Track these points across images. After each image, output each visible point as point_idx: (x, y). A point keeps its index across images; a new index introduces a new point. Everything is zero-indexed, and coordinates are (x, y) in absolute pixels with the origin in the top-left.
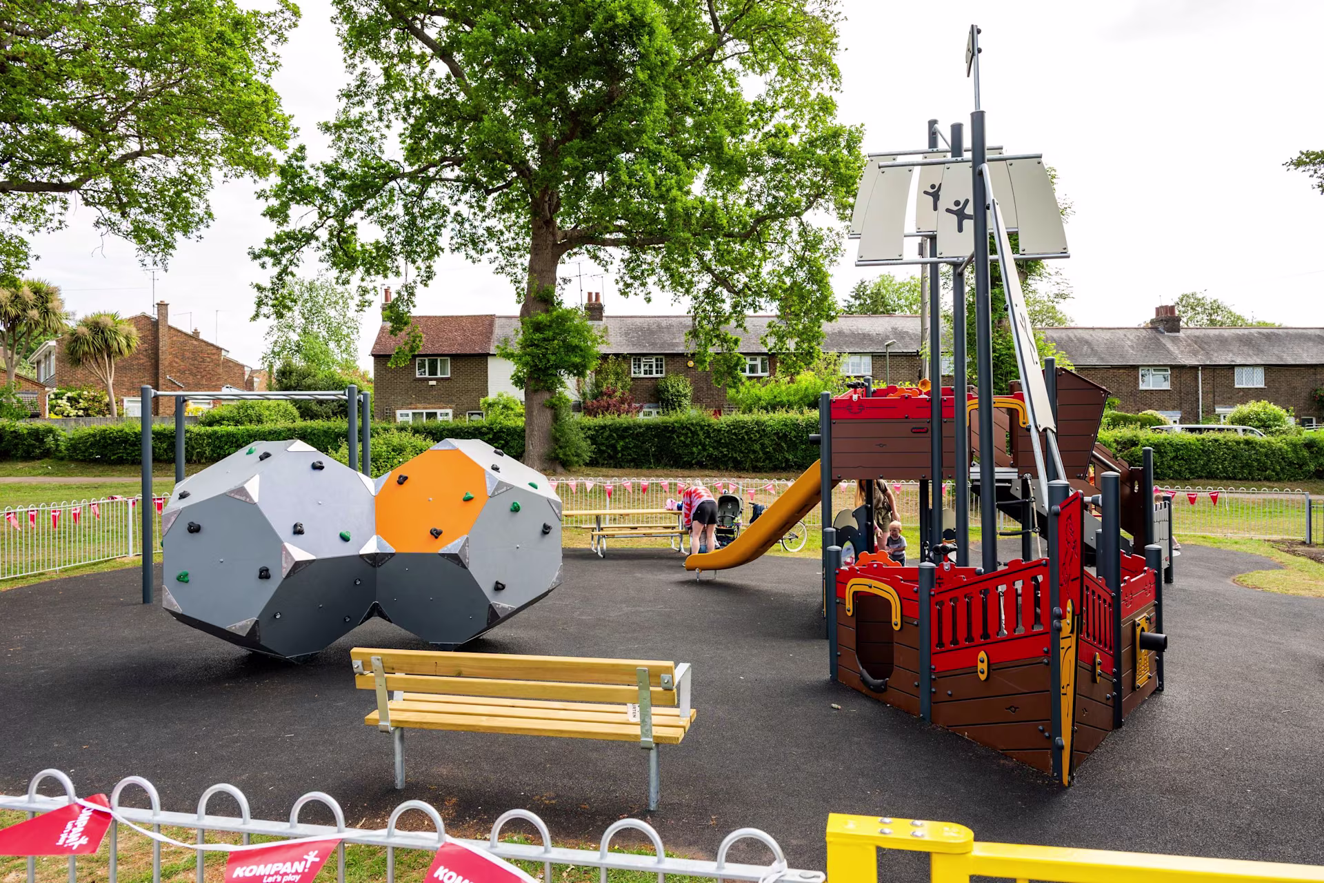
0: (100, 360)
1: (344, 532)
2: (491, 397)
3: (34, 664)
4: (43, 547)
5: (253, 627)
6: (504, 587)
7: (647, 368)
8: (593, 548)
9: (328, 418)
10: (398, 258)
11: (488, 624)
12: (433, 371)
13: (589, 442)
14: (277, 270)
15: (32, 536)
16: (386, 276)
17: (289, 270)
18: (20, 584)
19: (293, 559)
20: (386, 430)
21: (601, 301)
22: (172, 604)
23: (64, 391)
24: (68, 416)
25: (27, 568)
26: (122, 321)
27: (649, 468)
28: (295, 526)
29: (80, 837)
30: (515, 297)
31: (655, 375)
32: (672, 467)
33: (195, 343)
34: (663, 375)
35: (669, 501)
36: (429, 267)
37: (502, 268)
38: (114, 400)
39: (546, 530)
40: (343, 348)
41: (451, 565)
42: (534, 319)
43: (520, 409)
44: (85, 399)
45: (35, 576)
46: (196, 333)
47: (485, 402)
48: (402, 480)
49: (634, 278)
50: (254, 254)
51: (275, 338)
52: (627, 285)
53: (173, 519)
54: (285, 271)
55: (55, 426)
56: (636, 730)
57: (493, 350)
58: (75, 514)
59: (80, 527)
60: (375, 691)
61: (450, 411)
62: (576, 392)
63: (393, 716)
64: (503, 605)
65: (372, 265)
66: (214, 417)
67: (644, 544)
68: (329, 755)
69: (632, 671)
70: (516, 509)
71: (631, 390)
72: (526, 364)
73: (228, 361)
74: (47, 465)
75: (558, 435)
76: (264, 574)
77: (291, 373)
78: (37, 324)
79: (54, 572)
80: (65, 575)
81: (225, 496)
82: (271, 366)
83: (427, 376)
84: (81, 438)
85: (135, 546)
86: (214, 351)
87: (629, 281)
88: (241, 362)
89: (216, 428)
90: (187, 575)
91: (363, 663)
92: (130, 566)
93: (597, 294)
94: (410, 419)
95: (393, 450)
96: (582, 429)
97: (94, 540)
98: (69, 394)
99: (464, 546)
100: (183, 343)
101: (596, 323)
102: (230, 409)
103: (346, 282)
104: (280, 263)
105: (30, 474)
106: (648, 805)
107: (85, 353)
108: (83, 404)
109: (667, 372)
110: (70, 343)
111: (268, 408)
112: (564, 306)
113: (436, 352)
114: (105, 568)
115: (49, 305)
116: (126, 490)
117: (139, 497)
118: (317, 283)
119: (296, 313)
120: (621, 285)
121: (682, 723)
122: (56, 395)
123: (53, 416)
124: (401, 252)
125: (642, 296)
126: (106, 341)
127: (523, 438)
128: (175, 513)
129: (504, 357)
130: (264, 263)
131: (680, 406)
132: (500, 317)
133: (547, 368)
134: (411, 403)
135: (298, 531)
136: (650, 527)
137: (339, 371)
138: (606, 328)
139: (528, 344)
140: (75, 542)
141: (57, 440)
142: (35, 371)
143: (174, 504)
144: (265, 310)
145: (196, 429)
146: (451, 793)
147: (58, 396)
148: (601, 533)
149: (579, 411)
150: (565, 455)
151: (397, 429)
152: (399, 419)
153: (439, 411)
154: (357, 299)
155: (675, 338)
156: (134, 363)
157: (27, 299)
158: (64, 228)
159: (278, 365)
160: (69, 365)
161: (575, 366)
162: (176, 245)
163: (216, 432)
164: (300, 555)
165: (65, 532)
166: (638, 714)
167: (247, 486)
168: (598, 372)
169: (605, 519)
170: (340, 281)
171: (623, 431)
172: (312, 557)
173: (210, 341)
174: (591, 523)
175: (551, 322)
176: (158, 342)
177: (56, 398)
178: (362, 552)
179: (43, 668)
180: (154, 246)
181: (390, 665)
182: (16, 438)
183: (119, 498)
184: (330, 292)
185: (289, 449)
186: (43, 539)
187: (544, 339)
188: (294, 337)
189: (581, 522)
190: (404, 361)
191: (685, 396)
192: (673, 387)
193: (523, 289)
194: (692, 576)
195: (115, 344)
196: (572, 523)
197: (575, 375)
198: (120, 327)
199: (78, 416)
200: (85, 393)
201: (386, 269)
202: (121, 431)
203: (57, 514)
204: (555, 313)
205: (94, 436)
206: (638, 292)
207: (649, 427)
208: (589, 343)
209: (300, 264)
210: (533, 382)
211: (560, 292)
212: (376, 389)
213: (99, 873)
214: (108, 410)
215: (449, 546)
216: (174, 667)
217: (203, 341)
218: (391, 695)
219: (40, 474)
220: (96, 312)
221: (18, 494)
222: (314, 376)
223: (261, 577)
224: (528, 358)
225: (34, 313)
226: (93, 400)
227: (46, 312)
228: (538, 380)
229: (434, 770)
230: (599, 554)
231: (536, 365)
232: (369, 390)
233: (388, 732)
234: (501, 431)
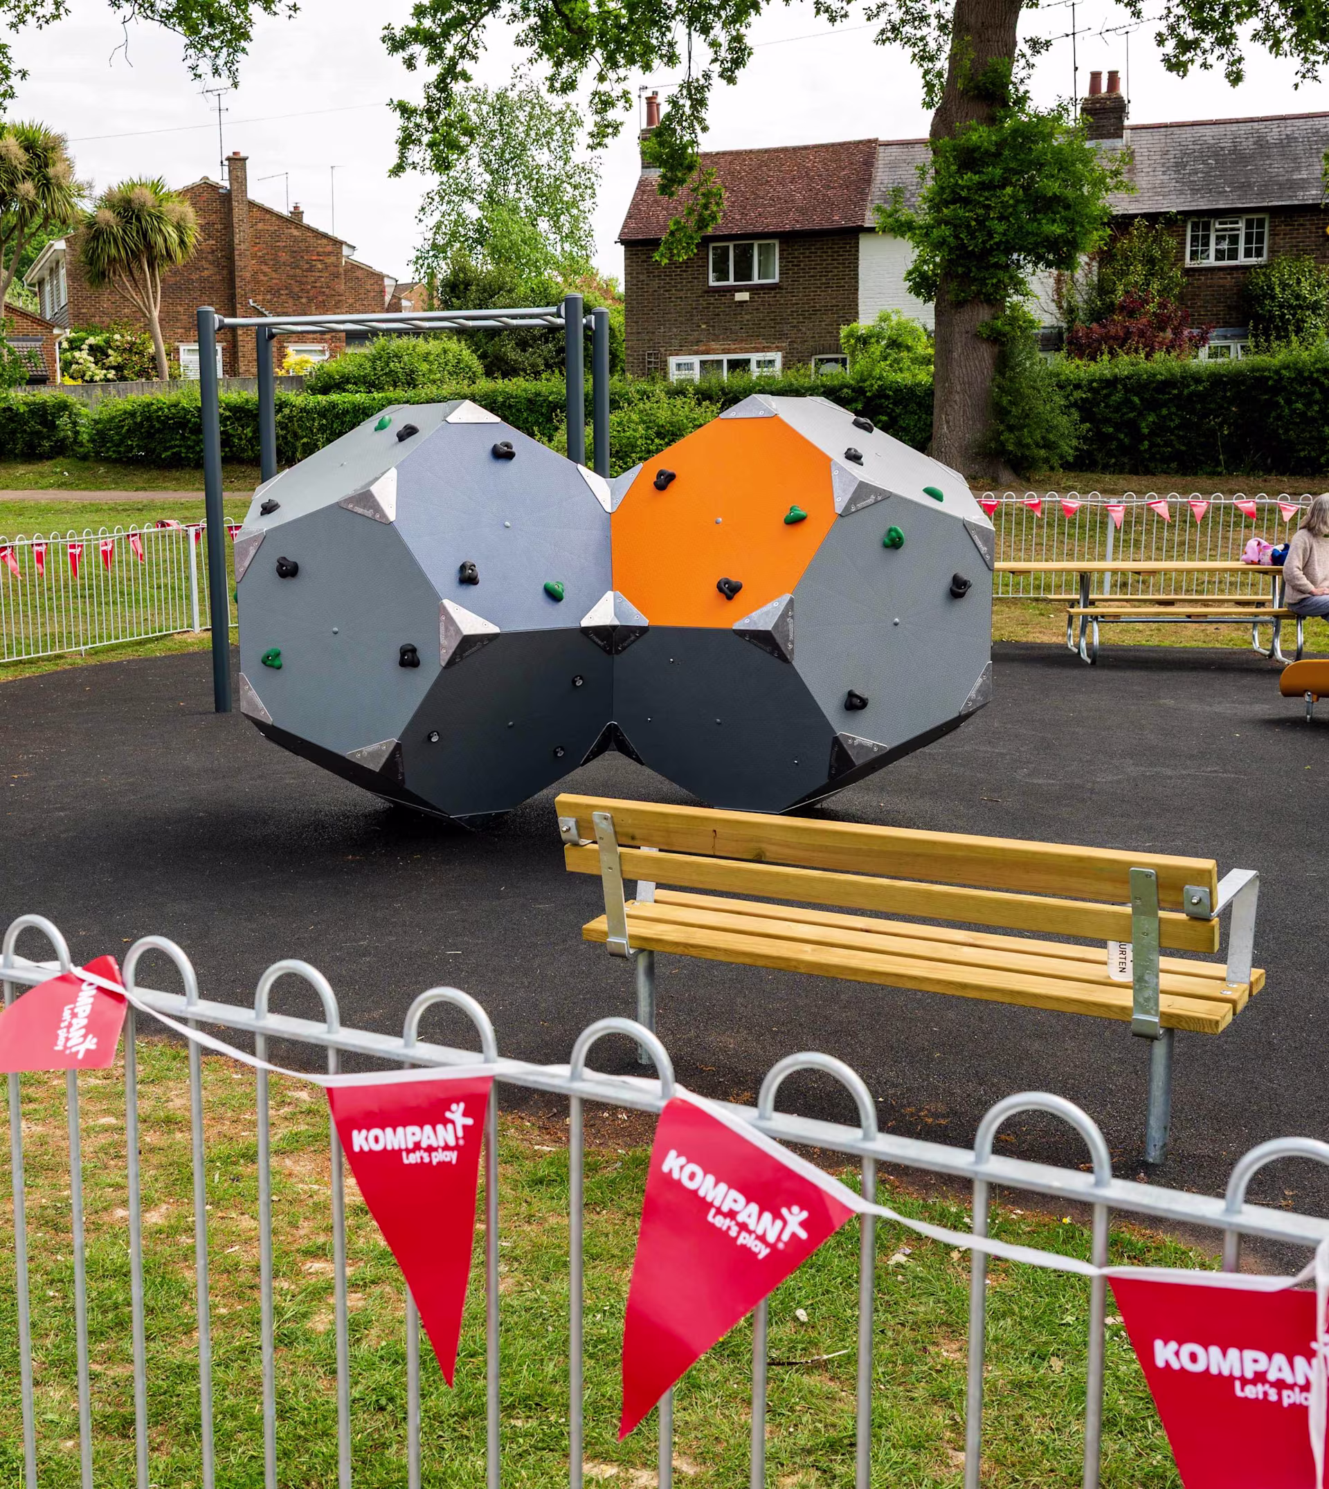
0: (137, 274)
1: (552, 584)
2: (865, 323)
3: (49, 801)
4: (59, 611)
5: (393, 754)
6: (864, 703)
7: (1225, 246)
8: (1071, 644)
9: (537, 375)
10: (673, 24)
11: (831, 776)
12: (744, 272)
13: (1076, 416)
14: (436, 70)
15: (42, 594)
16: (647, 67)
17: (459, 69)
18: (28, 673)
19: (458, 630)
20: (645, 395)
21: (1122, 91)
22: (256, 708)
23: (83, 334)
24: (92, 381)
25: (36, 646)
26: (169, 195)
27: (1213, 474)
28: (463, 568)
29: (85, 1036)
30: (922, 93)
31: (1242, 260)
32: (1268, 471)
33: (296, 233)
34: (1262, 260)
35: (1252, 543)
36: (738, 39)
37: (894, 29)
38: (163, 348)
39: (958, 588)
40: (566, 230)
41: (758, 655)
42: (962, 141)
43: (924, 348)
44: (116, 349)
45: (49, 659)
46: (297, 212)
47: (850, 335)
48: (664, 481)
49: (1201, 25)
50: (393, 39)
51: (437, 216)
52: (1186, 46)
53: (252, 551)
54: (451, 72)
55: (72, 399)
56: (1125, 998)
57: (870, 220)
58: (104, 552)
59: (114, 578)
60: (599, 878)
61: (777, 357)
62: (1053, 307)
63: (632, 928)
64: (860, 739)
65: (619, 42)
66: (331, 377)
67: (1190, 638)
68: (522, 993)
69: (1120, 873)
70: (894, 543)
71: (1181, 298)
72: (939, 245)
73: (355, 267)
74: (58, 468)
75: (1005, 401)
76: (409, 658)
77: (467, 285)
78: (34, 207)
79: (77, 652)
80: (93, 661)
81: (338, 507)
82: (432, 275)
83: (731, 282)
84: (112, 419)
85: (202, 613)
86: (329, 248)
87: (1191, 34)
88: (378, 267)
89: (334, 397)
90: (278, 655)
91: (577, 822)
92: (196, 648)
93: (1113, 76)
94: (696, 374)
95: (659, 435)
96: (1061, 387)
97: (137, 601)
98: (92, 340)
99: (784, 616)
100: (276, 236)
101: (1106, 143)
102: (359, 360)
103: (569, 86)
104: (440, 56)
105: (36, 485)
106: (1142, 1150)
107: (112, 261)
108: (114, 358)
109: (1272, 252)
110: (87, 242)
111: (426, 357)
112: (1030, 107)
113: (750, 229)
114: (157, 650)
115: (51, 171)
116: (187, 514)
117: (203, 523)
118: (513, 95)
119: (474, 162)
120: (1170, 45)
121: (1228, 994)
122: (70, 341)
123: (68, 381)
124: (679, 11)
125: (1221, 67)
126: (145, 235)
127: (929, 410)
128: (254, 539)
129: (893, 231)
130: (412, 57)
131: (1298, 330)
132: (888, 144)
133: (986, 253)
134: (698, 342)
135: (467, 578)
136: (1205, 603)
137: (560, 279)
138: (1132, 154)
139: (945, 198)
140: (107, 604)
141: (75, 424)
142: (37, 300)
143: (254, 524)
144: (416, 154)
145: (299, 399)
146: (740, 1083)
147: (74, 345)
148: (1090, 610)
149: (1059, 350)
150: (1019, 444)
151: (667, 393)
152: (674, 376)
153: (754, 357)
154: (590, 121)
155: (1298, 169)
156: (195, 276)
157: (15, 162)
158: (63, 16)
159: (444, 270)
160: (87, 285)
161: (1053, 244)
162: (253, 32)
163: (334, 405)
164: (471, 623)
165: (91, 588)
166: (1130, 966)
167: (374, 489)
168: (1105, 257)
169: (1101, 583)
170: (557, 85)
171: (1158, 390)
172: (493, 629)
173: (322, 229)
174: (1069, 591)
175: (1000, 145)
176: (232, 234)
177: (72, 349)
178: (585, 623)
179: (62, 809)
180: (215, 37)
181: (631, 830)
182: (11, 419)
183: (175, 525)
184: (537, 111)
185: (450, 419)
186: (59, 598)
187: (983, 186)
188: (472, 212)
189: (1048, 588)
190: (687, 248)
191: (1315, 307)
192: (1284, 286)
193: (939, 75)
194: (1296, 707)
195: (160, 240)
196: (1026, 590)
197: (1049, 265)
198: (167, 206)
199: (108, 380)
200: (117, 337)
201: (649, 49)
202: (175, 406)
203: (77, 551)
204: (1008, 123)
205: (132, 414)
206: (1211, 59)
207: (1217, 380)
208: (1086, 190)
209: (480, 52)
210: (953, 285)
211: (1022, 74)
212: (629, 313)
213: (148, 1139)
214: (155, 368)
215: (755, 615)
216: (265, 822)
217: (309, 228)
218: (630, 890)
219: (51, 486)
220: (126, 180)
221: (20, 519)
222: (510, 291)
223: (403, 664)
224: (945, 231)
225: (27, 188)
226: (130, 350)
227: (46, 185)
228: (965, 279)
229: (712, 1038)
230: (1084, 655)
231: (963, 246)
232: (616, 318)
233: (623, 956)
234: (881, 393)
